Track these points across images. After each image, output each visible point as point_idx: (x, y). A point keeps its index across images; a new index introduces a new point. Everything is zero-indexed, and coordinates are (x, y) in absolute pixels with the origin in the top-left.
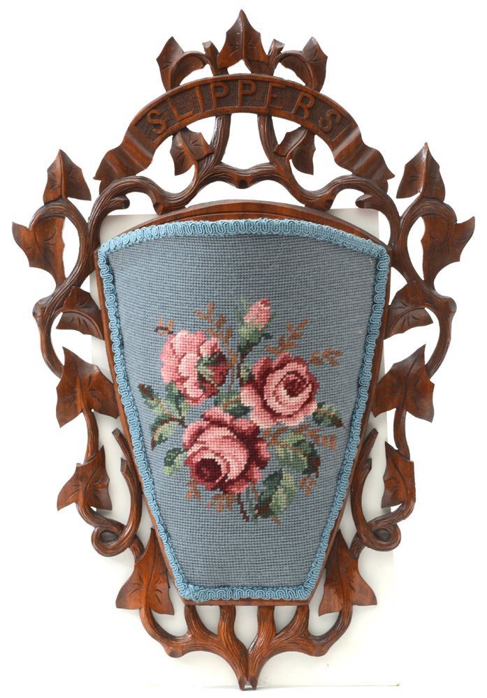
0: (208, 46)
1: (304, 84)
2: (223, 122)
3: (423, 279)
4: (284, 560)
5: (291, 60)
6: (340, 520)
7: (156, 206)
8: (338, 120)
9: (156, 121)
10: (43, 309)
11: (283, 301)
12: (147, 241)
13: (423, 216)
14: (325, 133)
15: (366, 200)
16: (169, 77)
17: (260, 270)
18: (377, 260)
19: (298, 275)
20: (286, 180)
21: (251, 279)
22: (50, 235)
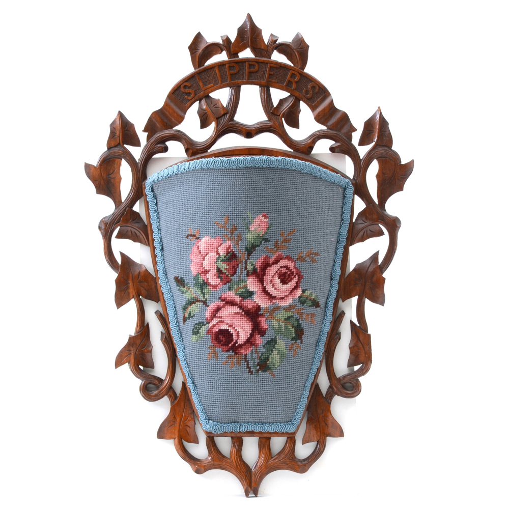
0: (224, 38)
1: (292, 65)
2: (235, 91)
3: (377, 203)
4: (277, 403)
5: (283, 48)
6: (318, 375)
7: (187, 150)
8: (316, 90)
9: (187, 90)
10: (106, 224)
11: (277, 215)
12: (181, 173)
13: (377, 159)
14: (308, 99)
15: (337, 147)
16: (197, 60)
17: (262, 192)
18: (345, 189)
19: (288, 197)
20: (280, 132)
21: (255, 199)
22: (111, 171)
